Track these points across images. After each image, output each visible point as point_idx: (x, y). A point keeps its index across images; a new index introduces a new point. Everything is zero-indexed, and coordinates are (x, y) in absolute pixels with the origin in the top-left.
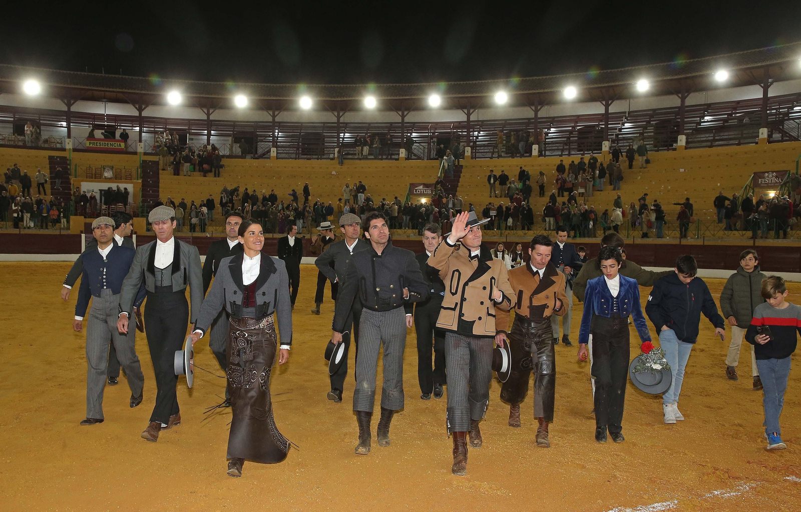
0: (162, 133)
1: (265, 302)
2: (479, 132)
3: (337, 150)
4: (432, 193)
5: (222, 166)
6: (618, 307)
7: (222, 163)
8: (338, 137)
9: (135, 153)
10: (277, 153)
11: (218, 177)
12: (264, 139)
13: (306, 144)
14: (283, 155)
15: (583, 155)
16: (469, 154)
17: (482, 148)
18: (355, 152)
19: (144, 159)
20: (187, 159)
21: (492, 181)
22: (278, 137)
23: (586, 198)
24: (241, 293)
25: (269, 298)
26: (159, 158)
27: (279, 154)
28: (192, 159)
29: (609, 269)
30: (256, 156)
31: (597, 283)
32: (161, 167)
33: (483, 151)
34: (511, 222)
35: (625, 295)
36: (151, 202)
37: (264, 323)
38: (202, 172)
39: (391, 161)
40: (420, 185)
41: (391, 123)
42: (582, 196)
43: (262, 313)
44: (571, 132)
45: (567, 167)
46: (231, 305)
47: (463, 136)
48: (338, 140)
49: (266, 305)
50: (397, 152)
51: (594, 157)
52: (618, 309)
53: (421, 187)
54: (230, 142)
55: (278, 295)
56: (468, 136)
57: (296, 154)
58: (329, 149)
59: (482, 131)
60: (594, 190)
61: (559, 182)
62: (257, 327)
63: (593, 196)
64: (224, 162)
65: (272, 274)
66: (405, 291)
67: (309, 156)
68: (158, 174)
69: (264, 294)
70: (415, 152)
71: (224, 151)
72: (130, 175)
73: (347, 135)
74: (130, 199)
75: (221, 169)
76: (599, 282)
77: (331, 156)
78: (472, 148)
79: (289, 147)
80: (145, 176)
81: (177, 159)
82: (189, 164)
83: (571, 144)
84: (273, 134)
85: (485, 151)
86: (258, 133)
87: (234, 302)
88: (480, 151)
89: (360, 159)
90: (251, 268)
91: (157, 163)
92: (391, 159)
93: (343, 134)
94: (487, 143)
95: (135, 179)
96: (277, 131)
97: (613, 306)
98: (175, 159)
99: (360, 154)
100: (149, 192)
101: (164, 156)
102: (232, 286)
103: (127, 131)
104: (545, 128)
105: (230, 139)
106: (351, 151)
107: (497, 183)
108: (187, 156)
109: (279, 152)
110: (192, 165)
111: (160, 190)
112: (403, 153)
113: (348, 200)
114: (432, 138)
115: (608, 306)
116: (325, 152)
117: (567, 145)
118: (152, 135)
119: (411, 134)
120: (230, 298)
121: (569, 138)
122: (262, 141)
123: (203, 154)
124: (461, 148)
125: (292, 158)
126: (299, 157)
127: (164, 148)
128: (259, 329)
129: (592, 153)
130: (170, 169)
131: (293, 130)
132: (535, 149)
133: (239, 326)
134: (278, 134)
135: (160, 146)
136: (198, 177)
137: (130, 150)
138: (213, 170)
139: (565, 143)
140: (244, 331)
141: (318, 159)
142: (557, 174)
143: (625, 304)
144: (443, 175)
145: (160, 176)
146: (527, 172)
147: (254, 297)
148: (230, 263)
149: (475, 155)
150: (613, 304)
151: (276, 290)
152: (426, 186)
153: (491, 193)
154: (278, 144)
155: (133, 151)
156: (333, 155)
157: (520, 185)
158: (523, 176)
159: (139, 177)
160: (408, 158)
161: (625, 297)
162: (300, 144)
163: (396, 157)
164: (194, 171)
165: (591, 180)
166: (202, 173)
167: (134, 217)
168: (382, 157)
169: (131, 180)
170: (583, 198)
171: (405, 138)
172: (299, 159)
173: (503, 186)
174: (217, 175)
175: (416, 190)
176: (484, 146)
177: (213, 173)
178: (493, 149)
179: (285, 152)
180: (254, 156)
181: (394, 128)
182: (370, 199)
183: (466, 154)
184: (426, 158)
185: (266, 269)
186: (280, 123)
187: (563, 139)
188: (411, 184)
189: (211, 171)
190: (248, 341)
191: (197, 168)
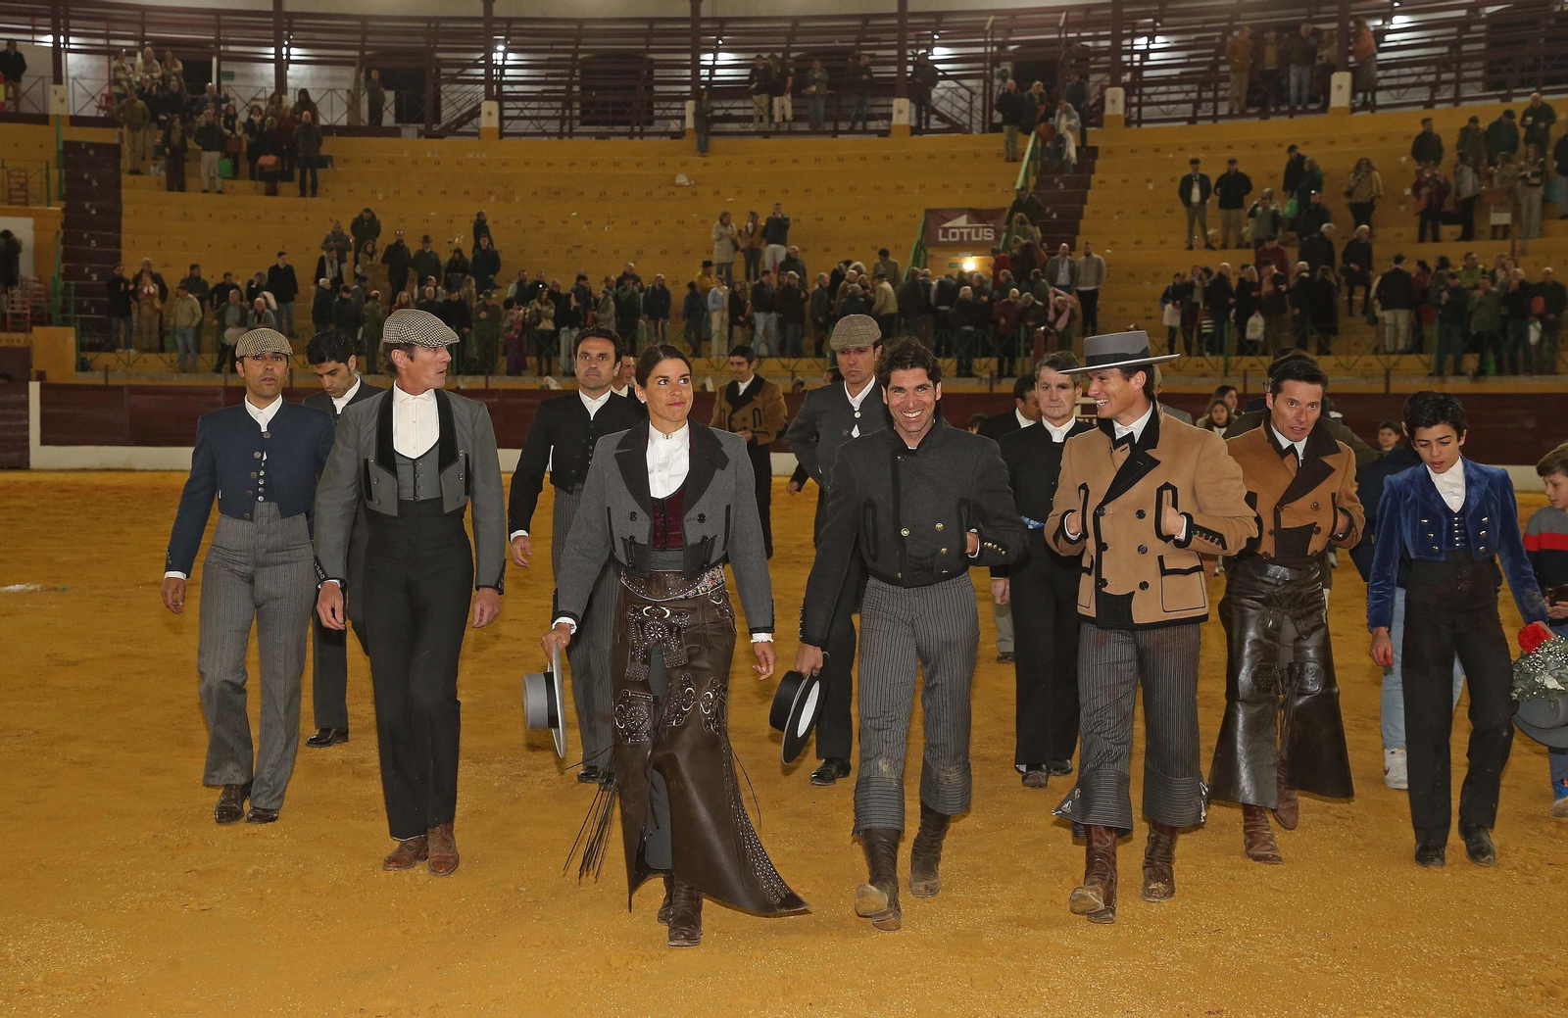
0: (131, 53)
1: (705, 537)
2: (1151, 38)
3: (690, 105)
4: (997, 239)
5: (324, 162)
6: (1466, 534)
7: (324, 151)
8: (696, 66)
9: (43, 119)
10: (502, 118)
11: (314, 194)
12: (460, 74)
13: (593, 88)
14: (523, 126)
15: (1505, 99)
16: (1120, 109)
17: (1162, 89)
18: (749, 112)
19: (69, 139)
20: (211, 138)
21: (1196, 195)
22: (503, 67)
23: (1518, 242)
24: (646, 516)
25: (714, 528)
26: (121, 135)
27: (507, 123)
28: (228, 138)
29: (1436, 449)
30: (436, 128)
31: (1410, 481)
32: (126, 163)
33: (1163, 98)
34: (1261, 329)
35: (1480, 506)
36: (95, 277)
37: (705, 584)
38: (261, 179)
39: (864, 138)
40: (958, 212)
41: (865, 18)
42: (1505, 237)
43: (699, 562)
44: (1462, 25)
45: (1450, 142)
46: (625, 547)
47: (1098, 53)
48: (696, 75)
49: (707, 543)
50: (884, 110)
51: (1543, 103)
52: (1466, 541)
53: (962, 221)
54: (349, 85)
55: (732, 521)
56: (1116, 51)
57: (562, 119)
58: (667, 104)
59: (1161, 34)
60: (1545, 214)
61: (1425, 191)
62: (691, 593)
63: (1542, 234)
64: (329, 146)
65: (718, 472)
66: (972, 538)
67: (603, 129)
68: (118, 185)
69: (702, 518)
70: (943, 107)
71: (333, 113)
72: (23, 187)
73: (725, 58)
74: (26, 267)
75: (319, 171)
76: (1414, 477)
77: (674, 126)
78: (1129, 89)
79: (539, 97)
80: (73, 193)
81: (175, 138)
82: (216, 155)
83: (1464, 66)
84: (488, 58)
85: (1173, 97)
86: (440, 55)
87: (632, 537)
88: (1155, 98)
89: (766, 135)
90: (667, 457)
91: (115, 150)
92: (865, 131)
93: (710, 56)
94: (1176, 71)
95: (39, 203)
96: (501, 48)
97: (1451, 535)
98: (167, 140)
99: (766, 119)
100: (88, 242)
101: (134, 128)
102: (628, 503)
103: (20, 47)
104: (1375, 16)
105: (349, 73)
106: (738, 106)
107: (1213, 200)
108: (211, 128)
109: (507, 113)
110: (226, 157)
111: (125, 238)
112: (902, 111)
113: (729, 265)
114: (996, 60)
115: (1438, 536)
116: (657, 113)
117: (1449, 71)
118: (101, 61)
119: (930, 48)
120: (623, 529)
121: (1455, 46)
122: (453, 80)
123: (263, 121)
124: (1094, 93)
125: (550, 135)
126: (571, 129)
127: (134, 101)
128: (696, 598)
129: (1538, 91)
130: (156, 171)
131: (552, 44)
132: (1340, 87)
133: (650, 593)
134: (505, 59)
135: (125, 96)
136: (248, 197)
137: (26, 108)
138: (297, 173)
139: (1442, 64)
140: (664, 604)
141: (631, 135)
142: (1414, 166)
143: (1483, 526)
144: (1033, 180)
145: (125, 193)
146: (1312, 164)
147: (681, 527)
148: (618, 447)
149: (1139, 111)
150: (1451, 528)
151: (728, 508)
152: (978, 215)
153: (1191, 234)
154: (506, 88)
155: (36, 111)
156: (678, 122)
157: (1287, 207)
158: (1300, 175)
159: (54, 193)
160: (916, 130)
161: (1480, 511)
162: (576, 88)
163: (881, 125)
164: (236, 173)
165: (1536, 181)
166: (262, 185)
167: (35, 323)
168: (836, 126)
169: (27, 204)
170: (1508, 243)
171: (910, 63)
172: (571, 134)
173: (1232, 211)
174: (309, 189)
175: (946, 230)
176: (1167, 81)
177: (297, 183)
178: (1200, 93)
179: (527, 113)
180: (429, 127)
181: (875, 32)
182: (795, 261)
183: (1109, 110)
184: (977, 127)
185: (705, 458)
186: (509, 21)
187: (1437, 50)
188: (929, 212)
189: (289, 178)
190: (671, 627)
191: (245, 166)
